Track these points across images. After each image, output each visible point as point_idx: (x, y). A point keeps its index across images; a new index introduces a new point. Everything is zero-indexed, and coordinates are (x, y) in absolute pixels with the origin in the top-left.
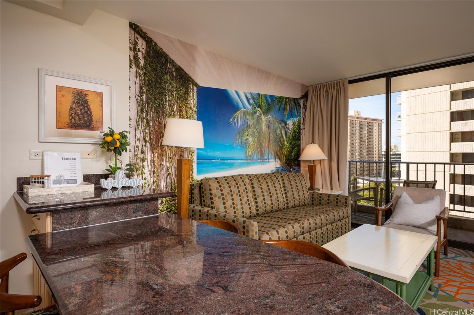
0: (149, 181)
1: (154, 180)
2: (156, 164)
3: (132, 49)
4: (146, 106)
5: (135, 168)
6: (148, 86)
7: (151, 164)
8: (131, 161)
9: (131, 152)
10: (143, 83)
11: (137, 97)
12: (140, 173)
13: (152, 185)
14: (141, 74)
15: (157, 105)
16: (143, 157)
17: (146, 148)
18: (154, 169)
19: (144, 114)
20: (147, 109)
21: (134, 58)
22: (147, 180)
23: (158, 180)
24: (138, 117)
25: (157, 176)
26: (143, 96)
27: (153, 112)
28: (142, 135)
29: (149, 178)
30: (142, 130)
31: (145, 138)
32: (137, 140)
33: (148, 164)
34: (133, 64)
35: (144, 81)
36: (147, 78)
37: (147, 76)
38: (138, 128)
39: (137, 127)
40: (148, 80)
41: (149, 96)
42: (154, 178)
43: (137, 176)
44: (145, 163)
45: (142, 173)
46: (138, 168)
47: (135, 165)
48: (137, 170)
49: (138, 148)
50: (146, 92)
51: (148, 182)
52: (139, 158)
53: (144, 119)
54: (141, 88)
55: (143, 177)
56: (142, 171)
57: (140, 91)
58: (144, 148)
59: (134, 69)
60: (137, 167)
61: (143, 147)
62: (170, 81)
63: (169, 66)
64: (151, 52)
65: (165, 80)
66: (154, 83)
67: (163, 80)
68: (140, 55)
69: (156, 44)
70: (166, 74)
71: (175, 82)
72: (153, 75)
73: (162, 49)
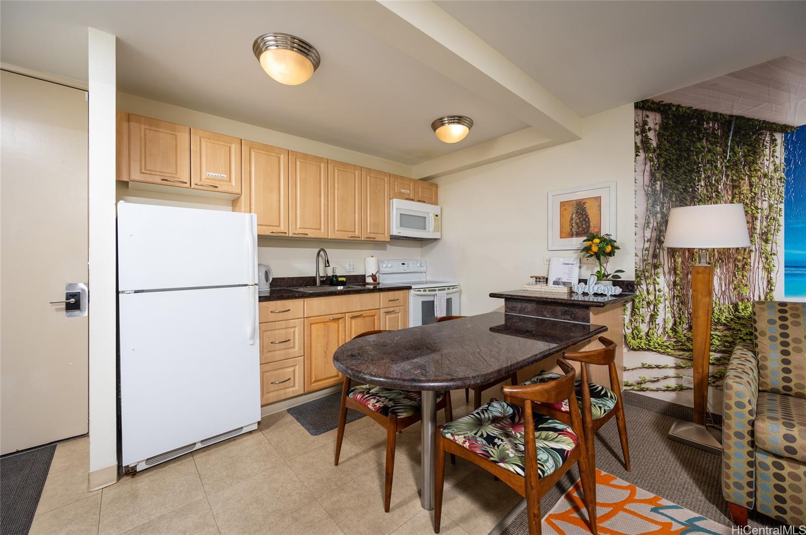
0: (667, 295)
1: (675, 294)
2: (678, 272)
3: (639, 133)
4: (661, 196)
5: (643, 276)
6: (664, 169)
7: (669, 272)
8: (638, 267)
9: (638, 256)
10: (656, 168)
11: (646, 188)
12: (651, 283)
13: (672, 301)
14: (653, 158)
15: (681, 190)
16: (656, 262)
17: (661, 251)
18: (676, 278)
19: (658, 207)
20: (662, 200)
21: (642, 142)
22: (662, 292)
23: (683, 295)
24: (648, 213)
25: (681, 289)
26: (657, 184)
27: (672, 201)
28: (654, 234)
29: (666, 290)
30: (654, 228)
31: (660, 238)
32: (646, 242)
33: (664, 271)
34: (641, 151)
35: (657, 165)
36: (662, 160)
37: (662, 157)
38: (648, 226)
39: (646, 225)
40: (665, 162)
41: (667, 181)
42: (675, 291)
43: (647, 285)
44: (660, 270)
45: (653, 283)
46: (648, 276)
47: (644, 272)
48: (646, 278)
49: (648, 251)
50: (661, 179)
51: (664, 295)
52: (649, 263)
53: (657, 213)
54: (652, 175)
55: (655, 289)
56: (655, 280)
57: (652, 180)
58: (658, 251)
59: (642, 154)
60: (647, 274)
61: (655, 249)
62: (710, 146)
63: (705, 126)
64: (671, 122)
65: (698, 150)
66: (675, 162)
67: (692, 151)
68: (651, 135)
69: (679, 106)
70: (700, 140)
71: (721, 144)
72: (674, 151)
73: (691, 108)
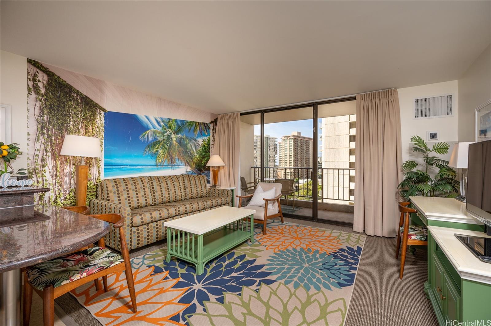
0: (51, 182)
1: (56, 182)
2: (58, 169)
3: (31, 79)
4: (48, 124)
5: (34, 172)
6: (49, 108)
7: (53, 169)
8: (30, 167)
9: (30, 159)
10: (44, 107)
11: (37, 117)
12: (40, 176)
13: (54, 185)
14: (42, 99)
15: (60, 124)
16: (43, 163)
17: (47, 157)
18: (56, 172)
19: (45, 130)
20: (48, 127)
21: (34, 86)
22: (48, 181)
23: (61, 181)
24: (38, 133)
25: (60, 178)
26: (44, 116)
27: (55, 129)
28: (43, 146)
29: (51, 179)
30: (42, 143)
31: (46, 149)
32: (36, 151)
33: (49, 169)
34: (32, 92)
35: (45, 105)
36: (48, 103)
37: (48, 101)
38: (38, 141)
39: (37, 140)
40: (50, 105)
41: (51, 116)
42: (56, 180)
43: (37, 178)
44: (46, 169)
45: (42, 176)
46: (38, 172)
47: (35, 169)
48: (36, 174)
49: (38, 156)
50: (47, 114)
51: (49, 183)
52: (39, 164)
53: (44, 134)
54: (41, 110)
55: (43, 179)
56: (43, 174)
57: (41, 112)
58: (45, 157)
59: (33, 95)
60: (37, 171)
61: (43, 156)
62: (75, 106)
63: (73, 95)
64: (54, 83)
65: (69, 105)
66: (57, 107)
67: (67, 105)
68: (40, 85)
69: (59, 77)
70: (71, 101)
71: (80, 107)
72: (56, 101)
73: (66, 82)
